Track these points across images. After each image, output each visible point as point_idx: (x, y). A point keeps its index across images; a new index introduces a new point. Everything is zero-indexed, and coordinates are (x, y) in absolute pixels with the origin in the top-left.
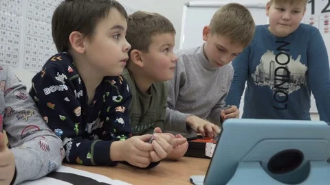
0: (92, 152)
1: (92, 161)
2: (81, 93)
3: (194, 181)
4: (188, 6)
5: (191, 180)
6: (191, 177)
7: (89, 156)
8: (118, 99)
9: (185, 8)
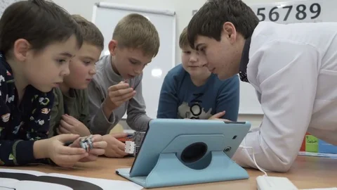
0: (15, 153)
1: (15, 161)
2: (12, 98)
3: (120, 173)
4: (98, 6)
5: (117, 173)
6: (118, 170)
7: (11, 158)
8: (45, 101)
9: (95, 7)
